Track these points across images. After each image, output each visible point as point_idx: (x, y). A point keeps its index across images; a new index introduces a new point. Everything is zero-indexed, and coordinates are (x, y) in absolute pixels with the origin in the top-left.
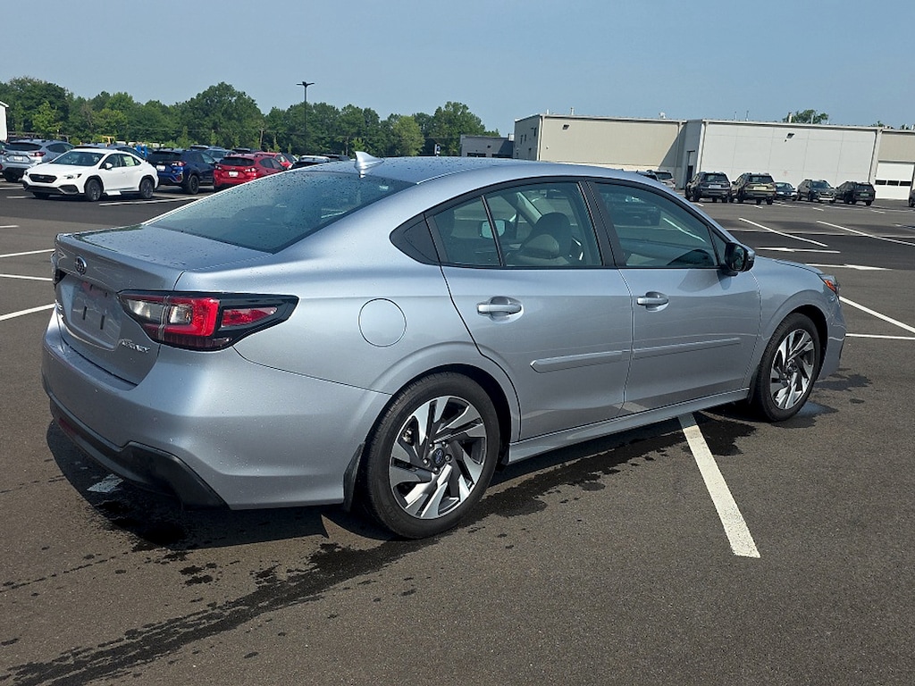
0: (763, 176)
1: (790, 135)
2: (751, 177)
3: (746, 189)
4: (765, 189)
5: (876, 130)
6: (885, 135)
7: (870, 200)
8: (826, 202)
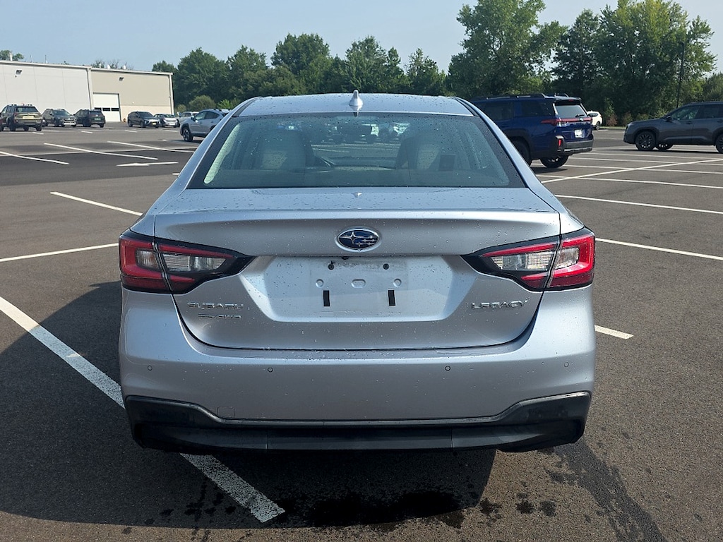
0: (25, 107)
1: (19, 72)
2: (17, 108)
3: (16, 118)
4: (32, 117)
5: (86, 69)
6: (93, 72)
7: (102, 123)
8: (68, 126)
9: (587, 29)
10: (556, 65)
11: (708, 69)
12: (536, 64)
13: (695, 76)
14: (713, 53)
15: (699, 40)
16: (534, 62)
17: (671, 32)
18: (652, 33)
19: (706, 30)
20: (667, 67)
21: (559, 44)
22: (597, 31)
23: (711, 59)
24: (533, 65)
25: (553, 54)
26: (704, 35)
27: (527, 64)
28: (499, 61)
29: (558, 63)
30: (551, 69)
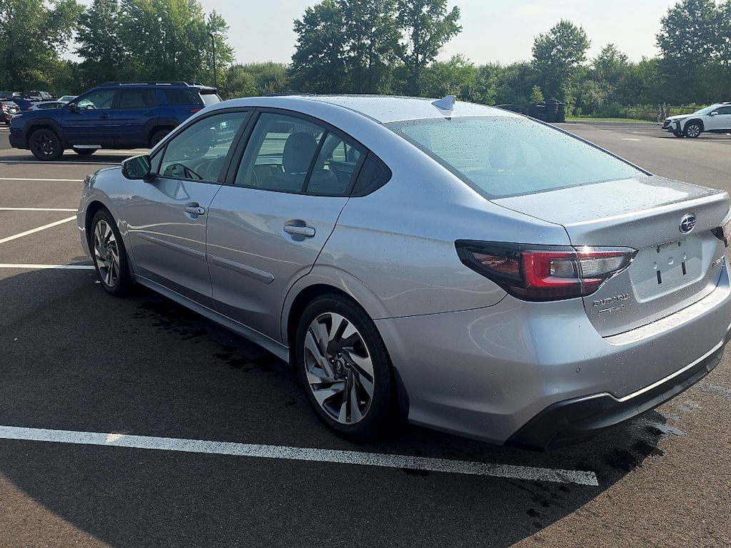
9: (106, 11)
10: (80, 45)
11: (228, 59)
12: (58, 44)
13: (220, 65)
14: (231, 46)
15: (218, 32)
16: (53, 41)
17: (193, 22)
18: (176, 21)
19: (223, 24)
20: (194, 56)
21: (79, 23)
22: (118, 14)
23: (230, 50)
24: (53, 44)
25: (75, 34)
26: (221, 28)
27: (46, 42)
28: (11, 37)
29: (82, 44)
30: (76, 50)
